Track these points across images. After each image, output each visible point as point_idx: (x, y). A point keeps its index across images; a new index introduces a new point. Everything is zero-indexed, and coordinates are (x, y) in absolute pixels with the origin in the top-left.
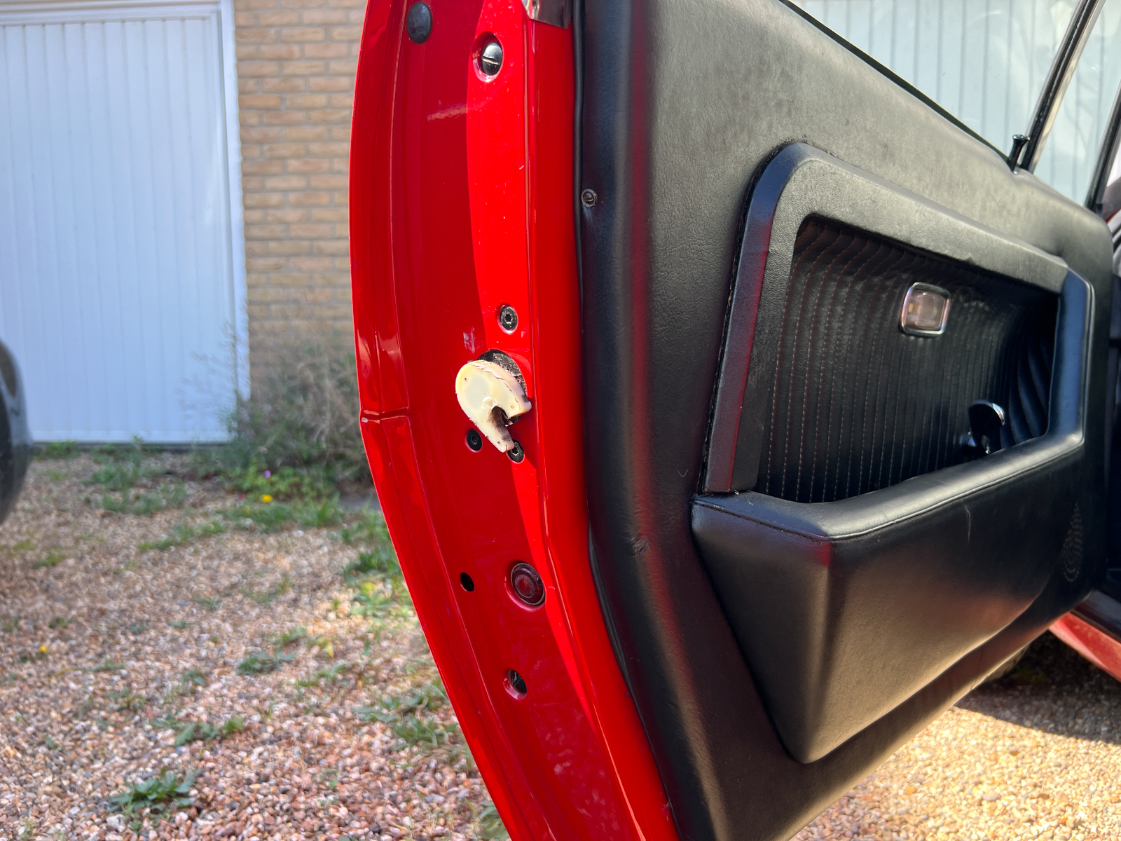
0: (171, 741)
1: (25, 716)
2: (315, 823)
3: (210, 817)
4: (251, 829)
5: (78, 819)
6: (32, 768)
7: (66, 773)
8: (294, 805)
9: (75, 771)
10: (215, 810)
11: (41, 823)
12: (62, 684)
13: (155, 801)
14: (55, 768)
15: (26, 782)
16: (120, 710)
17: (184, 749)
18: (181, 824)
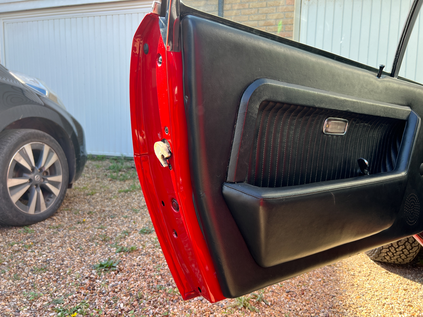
0: (115, 251)
1: (76, 239)
2: (151, 280)
3: (121, 274)
4: (132, 279)
5: (84, 270)
6: (74, 254)
7: (83, 257)
8: (146, 274)
9: (86, 257)
10: (123, 272)
11: (74, 270)
12: (88, 231)
13: (106, 267)
14: (81, 255)
15: (72, 258)
16: (102, 241)
17: (118, 254)
18: (112, 275)
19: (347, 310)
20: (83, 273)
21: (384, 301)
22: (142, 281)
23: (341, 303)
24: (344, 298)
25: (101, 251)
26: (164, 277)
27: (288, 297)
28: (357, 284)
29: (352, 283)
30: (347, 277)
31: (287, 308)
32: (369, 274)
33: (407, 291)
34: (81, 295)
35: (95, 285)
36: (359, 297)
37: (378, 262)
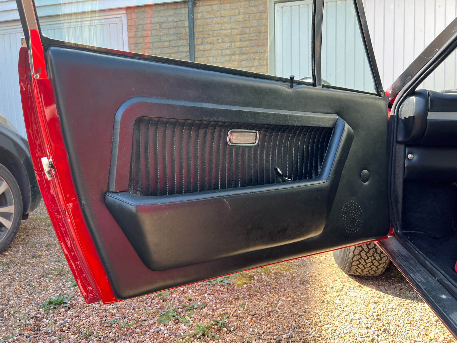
0: (69, 286)
3: (72, 311)
4: (84, 315)
5: (31, 309)
6: (23, 293)
8: (100, 308)
9: (35, 294)
10: (75, 308)
11: (19, 310)
12: (43, 266)
13: (55, 304)
14: (30, 293)
15: (19, 297)
16: (57, 275)
17: (72, 288)
18: (62, 312)
19: (312, 329)
20: (30, 313)
21: (352, 316)
22: (95, 316)
23: (307, 322)
24: (311, 316)
25: (54, 286)
26: (119, 310)
27: (252, 321)
28: (327, 301)
29: (322, 300)
30: (318, 294)
31: (250, 333)
32: (341, 289)
33: (378, 304)
34: (23, 337)
35: (41, 325)
36: (327, 314)
37: (352, 276)
